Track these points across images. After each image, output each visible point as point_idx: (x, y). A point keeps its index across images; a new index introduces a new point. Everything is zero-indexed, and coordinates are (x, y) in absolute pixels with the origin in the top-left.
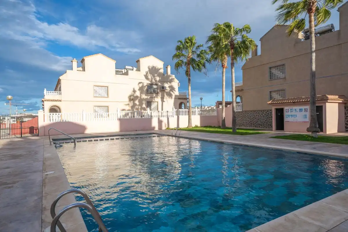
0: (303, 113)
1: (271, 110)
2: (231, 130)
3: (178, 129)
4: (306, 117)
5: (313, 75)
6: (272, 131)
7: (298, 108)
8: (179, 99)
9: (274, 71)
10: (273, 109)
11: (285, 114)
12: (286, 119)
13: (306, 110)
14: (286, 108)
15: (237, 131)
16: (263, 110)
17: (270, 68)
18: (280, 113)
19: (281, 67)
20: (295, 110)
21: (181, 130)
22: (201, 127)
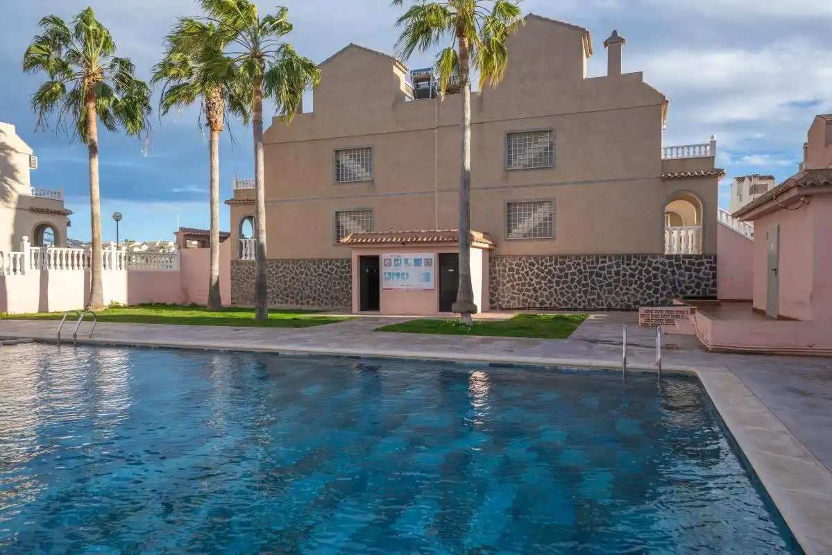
0: (423, 269)
1: (349, 261)
2: (253, 315)
3: (44, 316)
4: (428, 280)
5: (466, 179)
6: (351, 313)
7: (411, 256)
8: (34, 210)
9: (345, 160)
10: (355, 256)
11: (384, 270)
12: (384, 284)
13: (428, 262)
14: (384, 256)
15: (270, 315)
16: (320, 261)
17: (337, 152)
18: (371, 268)
19: (364, 153)
20: (406, 260)
21: (57, 317)
22: (130, 307)
